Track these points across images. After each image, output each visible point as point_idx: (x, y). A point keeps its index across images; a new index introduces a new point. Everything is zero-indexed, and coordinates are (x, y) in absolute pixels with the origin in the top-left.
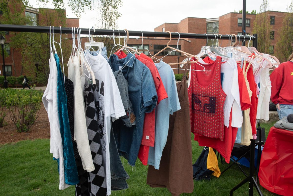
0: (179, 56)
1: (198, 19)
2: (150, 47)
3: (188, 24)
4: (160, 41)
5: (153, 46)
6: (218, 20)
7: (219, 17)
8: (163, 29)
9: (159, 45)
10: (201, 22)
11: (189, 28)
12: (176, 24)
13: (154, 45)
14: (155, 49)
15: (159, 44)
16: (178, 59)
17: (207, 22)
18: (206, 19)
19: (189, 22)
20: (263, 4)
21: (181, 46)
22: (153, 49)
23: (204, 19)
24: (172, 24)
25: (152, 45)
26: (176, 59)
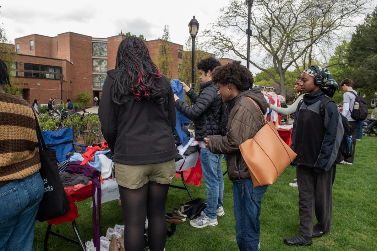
0: (62, 81)
1: (82, 37)
2: (19, 65)
3: (69, 41)
4: (33, 59)
5: (23, 65)
6: (107, 41)
7: (108, 38)
8: (31, 42)
9: (33, 64)
10: (86, 41)
11: (70, 46)
12: (50, 38)
13: (24, 63)
14: (25, 68)
15: (31, 63)
16: (61, 85)
17: (93, 41)
18: (91, 37)
19: (70, 38)
20: (164, 35)
21: (63, 68)
22: (23, 69)
23: (89, 38)
24: (44, 37)
25: (21, 63)
26: (58, 84)
